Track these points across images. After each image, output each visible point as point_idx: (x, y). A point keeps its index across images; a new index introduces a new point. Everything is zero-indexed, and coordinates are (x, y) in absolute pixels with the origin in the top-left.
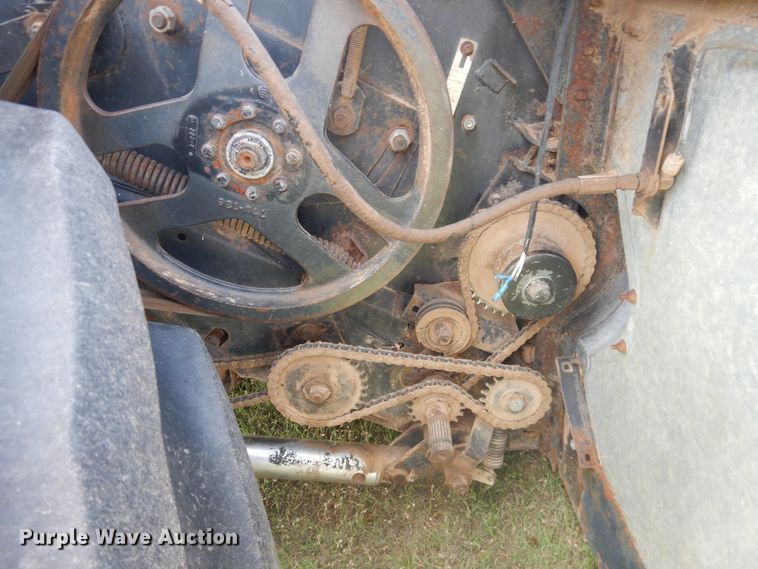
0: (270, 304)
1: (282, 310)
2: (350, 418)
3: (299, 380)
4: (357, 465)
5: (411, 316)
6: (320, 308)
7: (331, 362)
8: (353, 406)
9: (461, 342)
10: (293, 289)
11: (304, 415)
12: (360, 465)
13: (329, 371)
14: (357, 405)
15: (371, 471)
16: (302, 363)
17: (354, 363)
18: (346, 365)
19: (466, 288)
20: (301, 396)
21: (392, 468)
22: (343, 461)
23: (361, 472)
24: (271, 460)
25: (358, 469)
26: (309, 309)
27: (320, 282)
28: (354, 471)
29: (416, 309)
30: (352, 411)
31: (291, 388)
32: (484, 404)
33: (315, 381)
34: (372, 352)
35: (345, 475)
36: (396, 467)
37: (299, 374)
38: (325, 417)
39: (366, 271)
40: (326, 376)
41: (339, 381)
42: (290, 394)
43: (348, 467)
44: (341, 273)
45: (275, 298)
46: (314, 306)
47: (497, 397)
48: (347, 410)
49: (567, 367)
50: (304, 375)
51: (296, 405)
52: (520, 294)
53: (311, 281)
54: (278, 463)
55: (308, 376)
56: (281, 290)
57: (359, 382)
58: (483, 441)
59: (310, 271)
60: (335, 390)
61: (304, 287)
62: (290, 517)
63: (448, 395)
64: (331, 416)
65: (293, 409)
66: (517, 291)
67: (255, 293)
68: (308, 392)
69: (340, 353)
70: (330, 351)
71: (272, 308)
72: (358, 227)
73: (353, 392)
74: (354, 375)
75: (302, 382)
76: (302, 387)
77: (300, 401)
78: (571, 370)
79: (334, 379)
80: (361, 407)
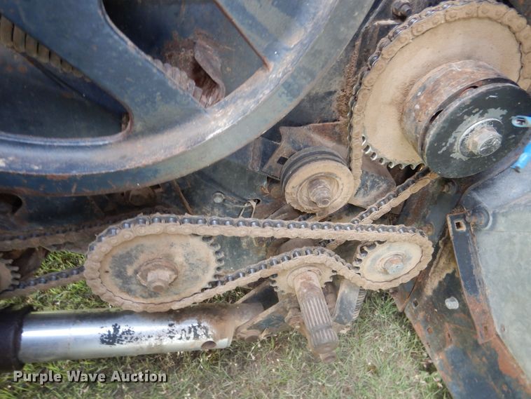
0: (72, 166)
1: (93, 176)
2: (200, 298)
3: (131, 263)
4: (206, 334)
5: (276, 169)
6: (156, 171)
7: (175, 240)
8: (205, 285)
9: (339, 200)
10: (108, 140)
11: (141, 300)
12: (210, 333)
13: (173, 250)
14: (210, 283)
15: (222, 338)
16: (134, 245)
17: (206, 238)
18: (196, 242)
19: (358, 134)
20: (134, 281)
21: (244, 330)
22: (190, 332)
23: (211, 339)
24: (103, 342)
25: (208, 337)
26: (138, 173)
27: (155, 129)
28: (204, 339)
29: (282, 161)
30: (203, 290)
31: (120, 274)
32: (358, 268)
33: (154, 264)
34: (232, 223)
35: (193, 344)
36: (248, 329)
37: (131, 256)
38: (169, 299)
39: (231, 110)
40: (169, 258)
41: (187, 260)
42: (119, 281)
43: (196, 336)
44: (189, 114)
45: (79, 156)
46: (147, 168)
47: (374, 260)
48: (198, 289)
49: (459, 225)
50: (137, 258)
51: (129, 292)
52: (452, 145)
53: (138, 126)
54: (112, 344)
55: (142, 258)
56: (88, 142)
57: (213, 259)
58: (350, 303)
59: (135, 111)
60: (182, 271)
61: (128, 138)
62: (131, 364)
63: (322, 264)
64: (176, 297)
65: (125, 296)
66: (451, 140)
67: (43, 147)
68: (145, 277)
69: (187, 228)
70: (173, 227)
71: (74, 173)
72: (204, 43)
73: (205, 271)
74: (206, 252)
75: (135, 266)
76: (136, 272)
77: (134, 287)
78: (464, 228)
79: (179, 259)
80: (214, 284)
